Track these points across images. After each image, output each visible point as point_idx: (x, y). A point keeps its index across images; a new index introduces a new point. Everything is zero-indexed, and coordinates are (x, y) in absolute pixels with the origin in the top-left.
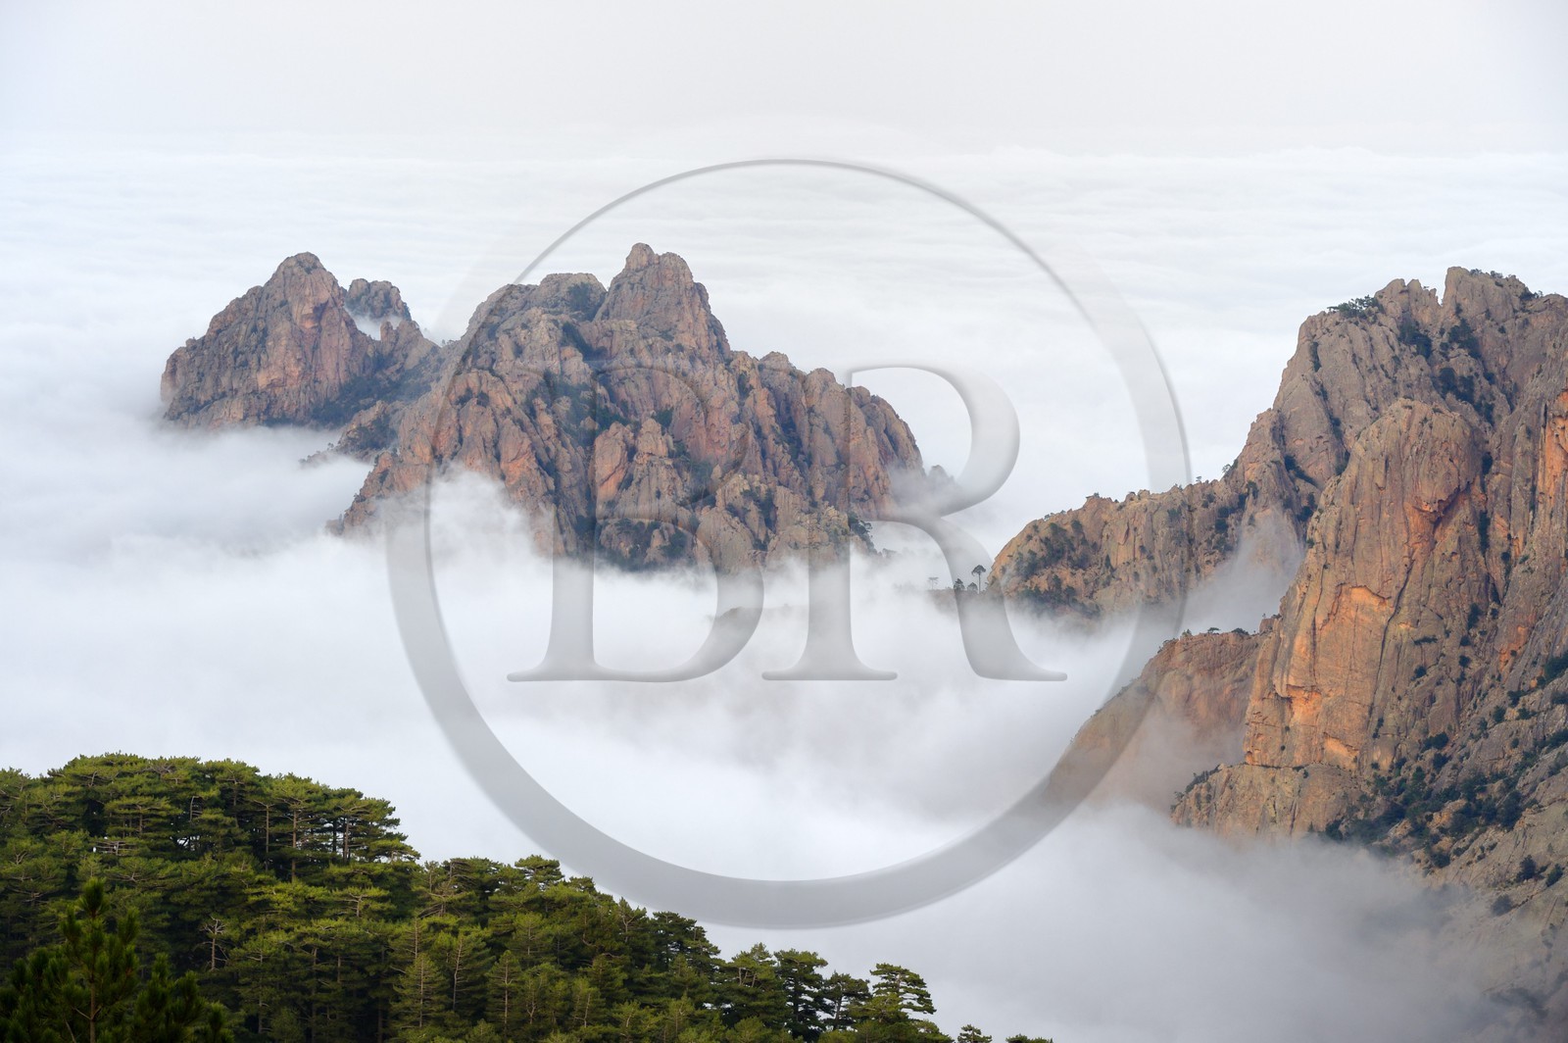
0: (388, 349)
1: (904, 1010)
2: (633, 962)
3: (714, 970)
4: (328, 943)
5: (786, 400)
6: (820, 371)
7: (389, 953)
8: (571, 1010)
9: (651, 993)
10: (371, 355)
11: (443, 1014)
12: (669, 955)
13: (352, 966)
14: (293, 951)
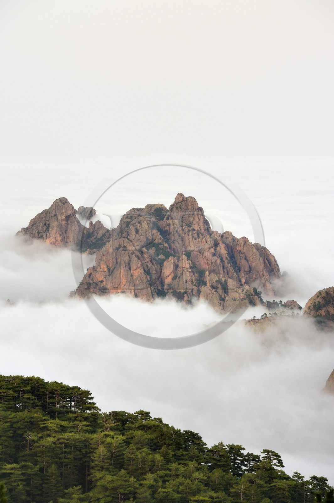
0: (92, 230)
1: (273, 466)
2: (176, 448)
3: (205, 451)
4: (68, 441)
5: (231, 248)
6: (243, 238)
7: (90, 445)
8: (154, 465)
9: (182, 459)
10: (85, 233)
11: (109, 467)
12: (189, 446)
13: (77, 449)
14: (56, 444)
